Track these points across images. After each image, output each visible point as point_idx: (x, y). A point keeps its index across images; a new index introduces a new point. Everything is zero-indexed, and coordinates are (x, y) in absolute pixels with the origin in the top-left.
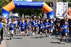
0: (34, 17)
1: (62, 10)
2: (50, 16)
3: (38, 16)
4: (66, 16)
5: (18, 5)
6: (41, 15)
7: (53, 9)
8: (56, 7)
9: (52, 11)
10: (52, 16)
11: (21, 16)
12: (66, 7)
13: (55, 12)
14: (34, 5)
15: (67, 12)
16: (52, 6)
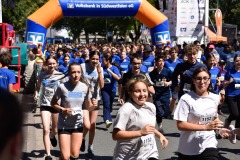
0: (115, 37)
1: (193, 17)
2: (160, 36)
3: (124, 35)
4: (205, 34)
5: (71, 6)
6: (132, 32)
7: (166, 15)
8: (174, 9)
9: (165, 23)
10: (166, 36)
11: (76, 35)
12: (204, 8)
13: (172, 23)
14: (113, 6)
15: (207, 24)
16: (165, 7)
